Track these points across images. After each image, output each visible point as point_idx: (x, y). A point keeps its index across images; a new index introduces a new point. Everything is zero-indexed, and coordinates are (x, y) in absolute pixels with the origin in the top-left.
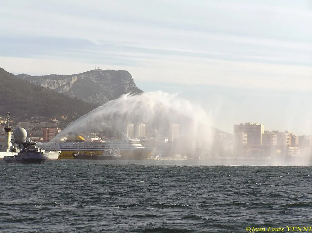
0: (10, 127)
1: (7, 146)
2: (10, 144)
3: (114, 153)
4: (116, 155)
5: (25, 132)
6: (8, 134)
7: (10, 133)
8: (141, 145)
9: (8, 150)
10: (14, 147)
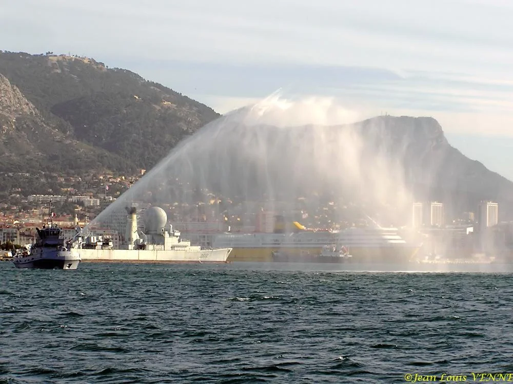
0: (135, 205)
1: (130, 239)
2: (135, 236)
3: (340, 252)
4: (343, 254)
5: (163, 214)
6: (131, 218)
7: (135, 216)
8: (400, 238)
9: (131, 246)
10: (141, 240)
